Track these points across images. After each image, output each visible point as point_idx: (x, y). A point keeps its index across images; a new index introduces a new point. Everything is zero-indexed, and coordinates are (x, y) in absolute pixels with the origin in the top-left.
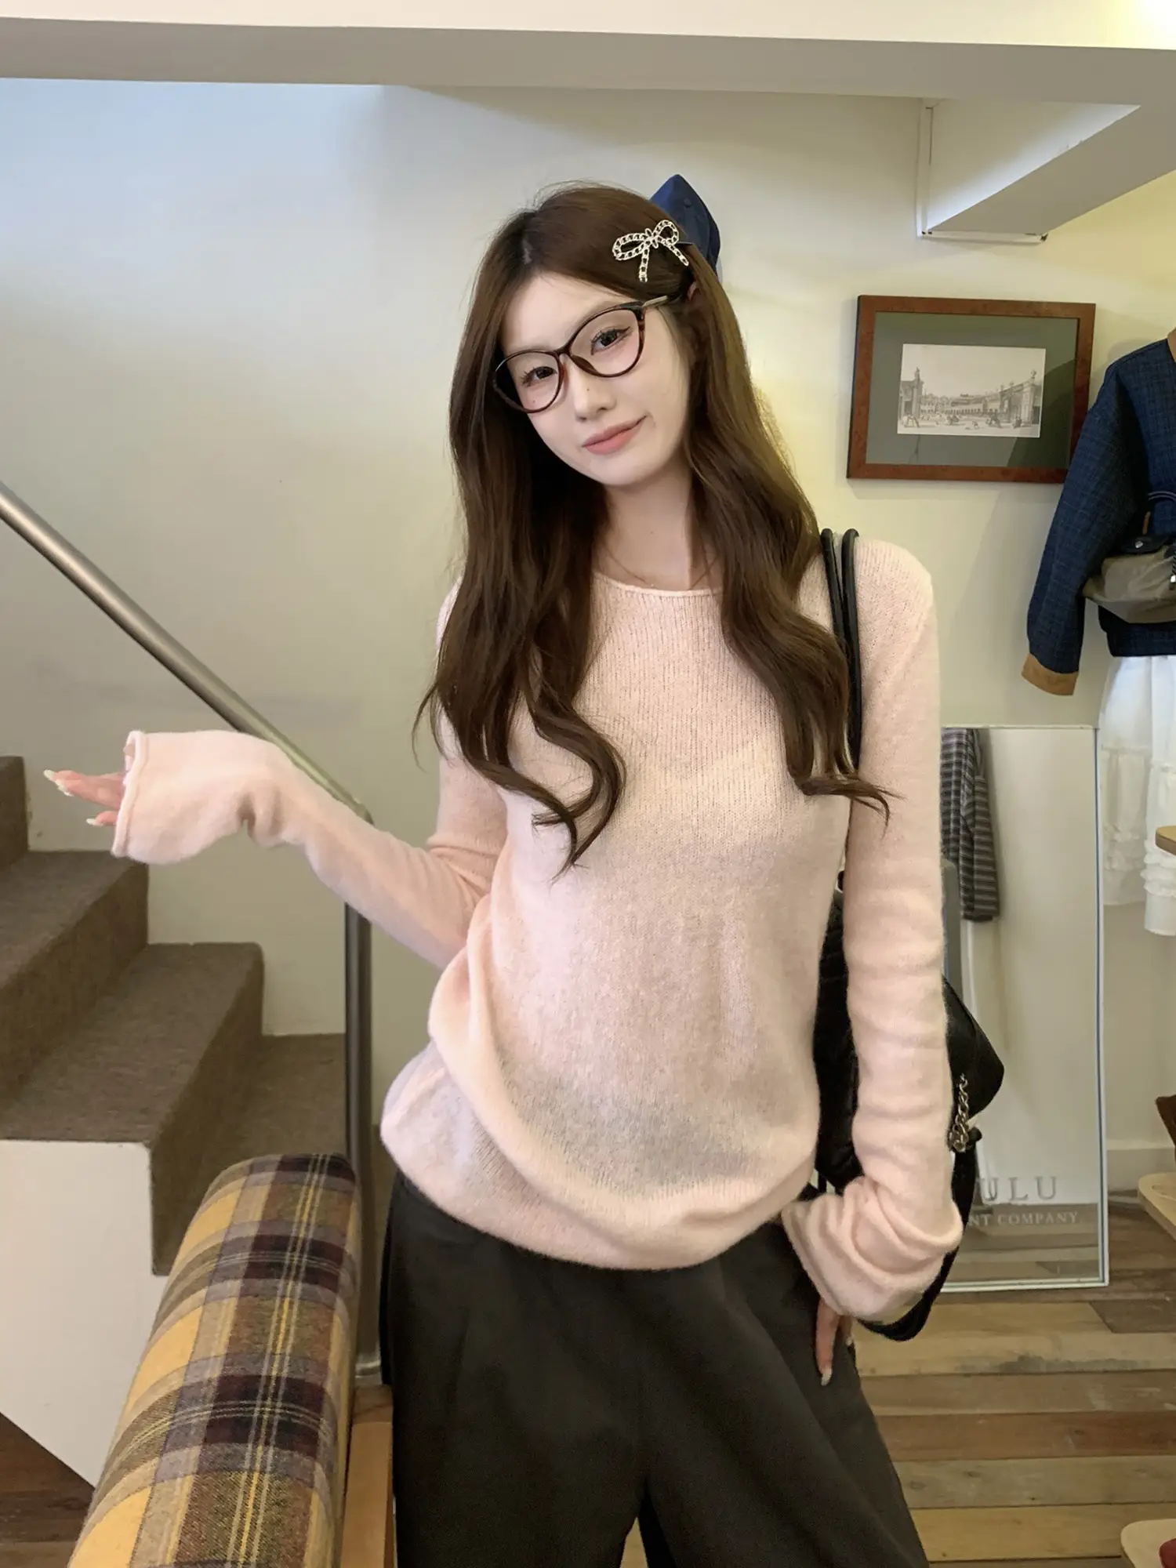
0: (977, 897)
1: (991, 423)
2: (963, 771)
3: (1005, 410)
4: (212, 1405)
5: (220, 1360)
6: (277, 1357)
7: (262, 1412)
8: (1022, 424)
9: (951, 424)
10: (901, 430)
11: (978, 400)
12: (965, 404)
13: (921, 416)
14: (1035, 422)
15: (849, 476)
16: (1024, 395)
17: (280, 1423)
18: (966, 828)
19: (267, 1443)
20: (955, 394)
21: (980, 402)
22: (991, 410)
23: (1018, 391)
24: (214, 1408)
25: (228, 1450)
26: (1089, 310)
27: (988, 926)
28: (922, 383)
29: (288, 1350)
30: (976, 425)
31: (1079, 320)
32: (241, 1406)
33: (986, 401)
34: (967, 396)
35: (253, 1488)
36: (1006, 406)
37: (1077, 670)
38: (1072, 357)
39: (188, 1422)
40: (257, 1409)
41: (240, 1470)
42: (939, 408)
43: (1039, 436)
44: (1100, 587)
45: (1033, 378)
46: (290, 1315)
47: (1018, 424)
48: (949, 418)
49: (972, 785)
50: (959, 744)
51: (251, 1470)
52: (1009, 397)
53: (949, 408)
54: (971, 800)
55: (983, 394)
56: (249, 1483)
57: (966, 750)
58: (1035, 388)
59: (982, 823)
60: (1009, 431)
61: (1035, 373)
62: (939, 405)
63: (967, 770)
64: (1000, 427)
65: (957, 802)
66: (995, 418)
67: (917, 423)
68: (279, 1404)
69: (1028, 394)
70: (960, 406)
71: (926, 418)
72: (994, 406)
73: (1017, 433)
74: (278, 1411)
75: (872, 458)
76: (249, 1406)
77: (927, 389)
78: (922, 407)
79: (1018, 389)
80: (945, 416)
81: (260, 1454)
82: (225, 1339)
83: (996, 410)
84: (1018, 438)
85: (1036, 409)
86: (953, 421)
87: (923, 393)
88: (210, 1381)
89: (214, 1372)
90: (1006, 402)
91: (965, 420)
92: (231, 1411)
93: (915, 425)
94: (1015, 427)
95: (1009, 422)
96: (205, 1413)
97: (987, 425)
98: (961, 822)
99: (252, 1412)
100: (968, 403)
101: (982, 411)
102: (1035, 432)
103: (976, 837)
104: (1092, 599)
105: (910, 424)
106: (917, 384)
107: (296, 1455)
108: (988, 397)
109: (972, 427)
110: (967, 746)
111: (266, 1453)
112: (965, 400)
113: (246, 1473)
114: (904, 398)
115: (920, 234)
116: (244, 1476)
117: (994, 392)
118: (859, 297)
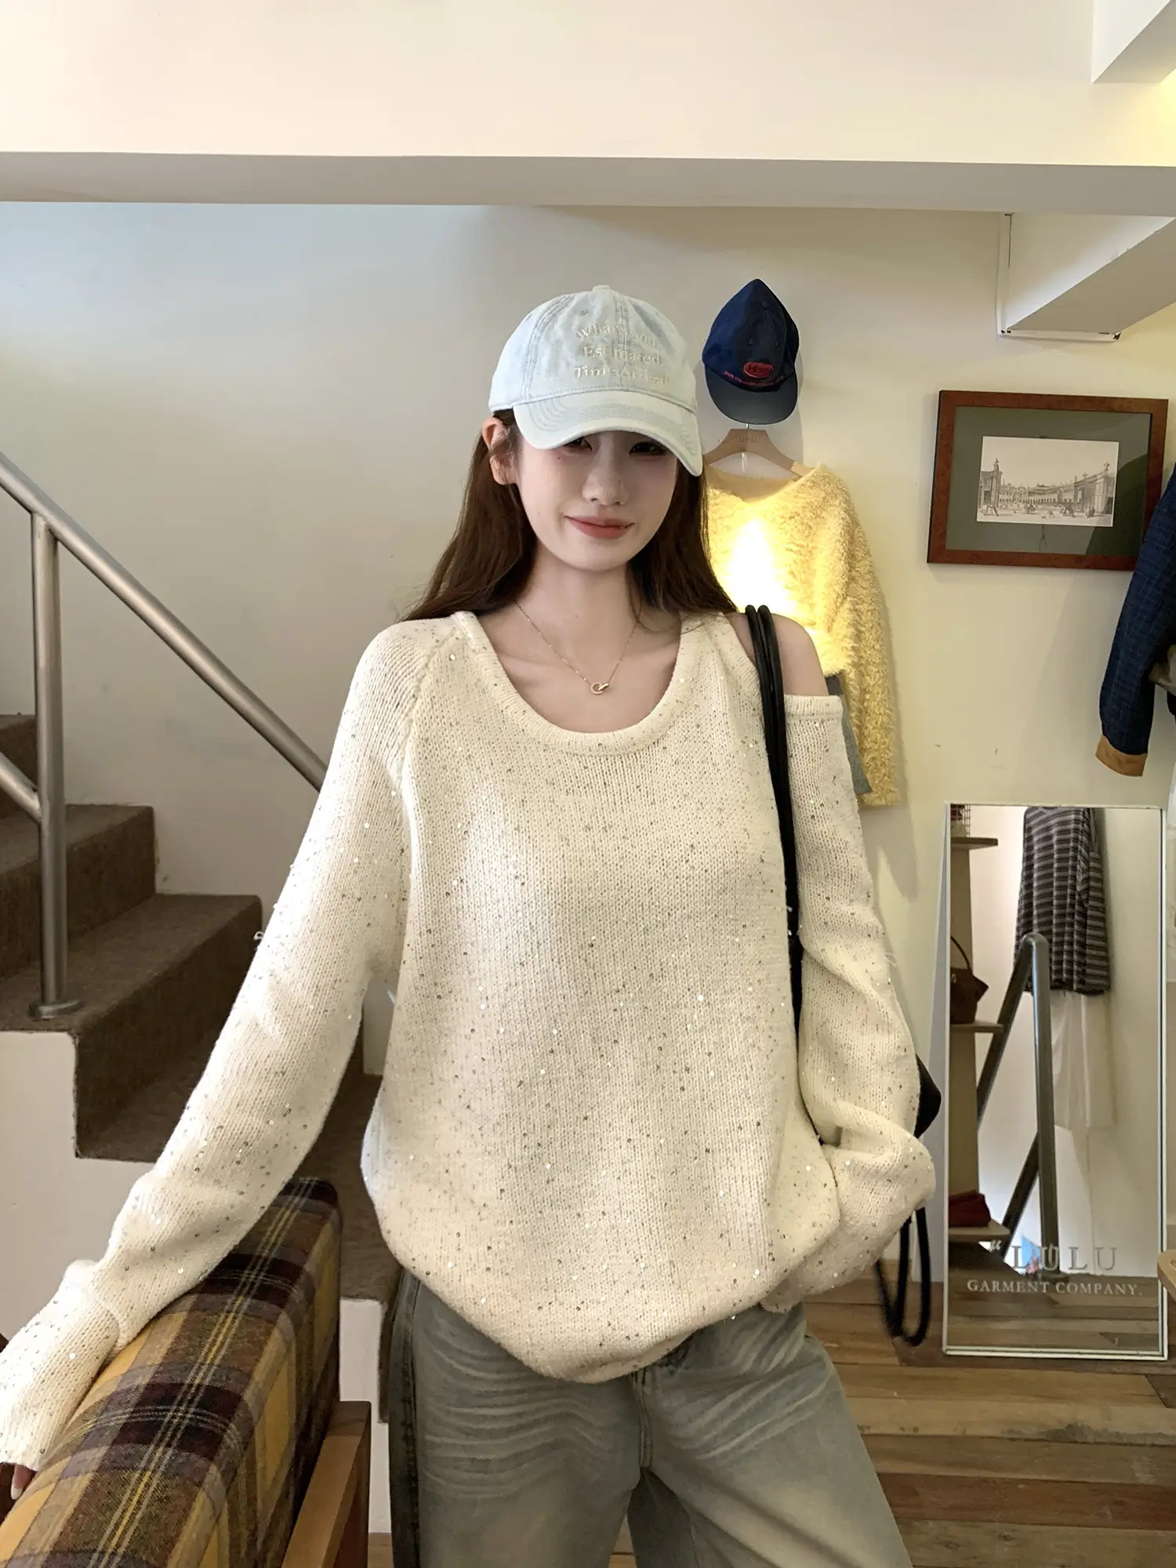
0: (1088, 971)
1: (1065, 513)
2: (1079, 847)
3: (1078, 501)
4: (132, 1410)
5: (153, 1370)
6: (204, 1368)
7: (174, 1417)
8: (1095, 514)
9: (1028, 513)
10: (981, 518)
11: (1054, 490)
12: (1041, 494)
13: (1000, 505)
14: (1108, 512)
15: (928, 562)
16: (1097, 486)
17: (187, 1427)
18: (1081, 903)
19: (169, 1445)
20: (1033, 486)
21: (1055, 492)
22: (1066, 500)
23: (1092, 482)
24: (133, 1412)
25: (132, 1451)
26: (1162, 405)
27: (1099, 1000)
28: (1001, 473)
29: (217, 1362)
30: (1051, 514)
31: (1152, 415)
32: (159, 1411)
33: (1061, 492)
34: (1043, 486)
35: (142, 1486)
36: (1080, 496)
37: (1146, 751)
38: (1145, 452)
39: (106, 1425)
40: (170, 1414)
41: (134, 1469)
42: (1017, 497)
43: (1112, 526)
44: (1165, 671)
45: (1107, 469)
46: (229, 1329)
47: (1091, 514)
48: (1025, 507)
49: (1087, 861)
50: (1077, 821)
51: (145, 1469)
52: (1084, 488)
53: (1026, 497)
54: (1085, 876)
55: (1058, 484)
56: (140, 1480)
57: (1083, 826)
58: (1107, 479)
59: (1095, 899)
60: (1081, 520)
61: (1108, 465)
62: (1016, 494)
63: (1083, 846)
64: (1074, 516)
65: (1074, 878)
66: (1069, 508)
67: (996, 511)
68: (192, 1410)
69: (1102, 485)
70: (1037, 496)
71: (1004, 507)
72: (1068, 497)
73: (1093, 522)
74: (189, 1416)
75: (952, 544)
76: (164, 1410)
77: (1005, 479)
78: (1001, 496)
79: (1091, 480)
80: (1022, 505)
81: (159, 1455)
82: (164, 1351)
83: (1070, 500)
84: (1096, 527)
85: (1110, 500)
86: (1030, 510)
87: (1002, 483)
88: (137, 1388)
89: (143, 1380)
90: (1080, 492)
91: (1042, 509)
92: (146, 1416)
93: (995, 514)
94: (1088, 517)
95: (1083, 512)
96: (125, 1416)
97: (1062, 514)
98: (1077, 897)
99: (164, 1416)
100: (1043, 493)
101: (1057, 500)
102: (1109, 521)
103: (1089, 912)
104: (1158, 684)
105: (989, 513)
106: (996, 474)
107: (193, 1456)
108: (1063, 487)
109: (1048, 516)
110: (1083, 822)
111: (164, 1453)
112: (1041, 490)
113: (139, 1471)
114: (984, 488)
115: (1000, 333)
116: (137, 1475)
117: (1069, 483)
118: (940, 392)
